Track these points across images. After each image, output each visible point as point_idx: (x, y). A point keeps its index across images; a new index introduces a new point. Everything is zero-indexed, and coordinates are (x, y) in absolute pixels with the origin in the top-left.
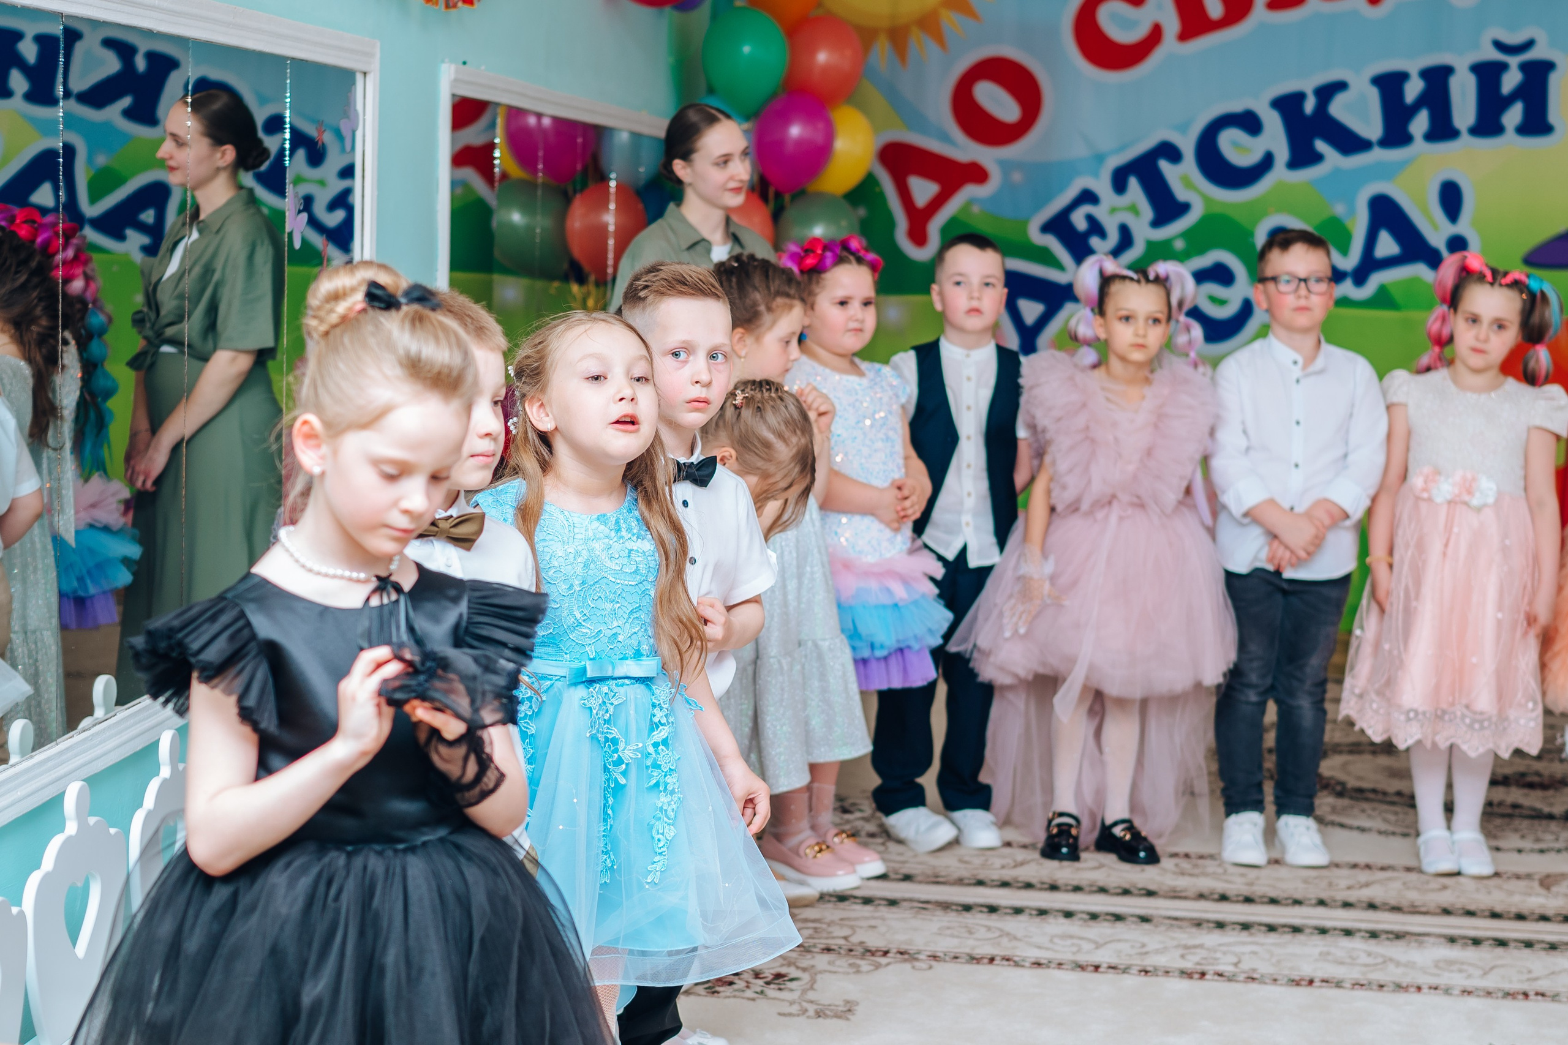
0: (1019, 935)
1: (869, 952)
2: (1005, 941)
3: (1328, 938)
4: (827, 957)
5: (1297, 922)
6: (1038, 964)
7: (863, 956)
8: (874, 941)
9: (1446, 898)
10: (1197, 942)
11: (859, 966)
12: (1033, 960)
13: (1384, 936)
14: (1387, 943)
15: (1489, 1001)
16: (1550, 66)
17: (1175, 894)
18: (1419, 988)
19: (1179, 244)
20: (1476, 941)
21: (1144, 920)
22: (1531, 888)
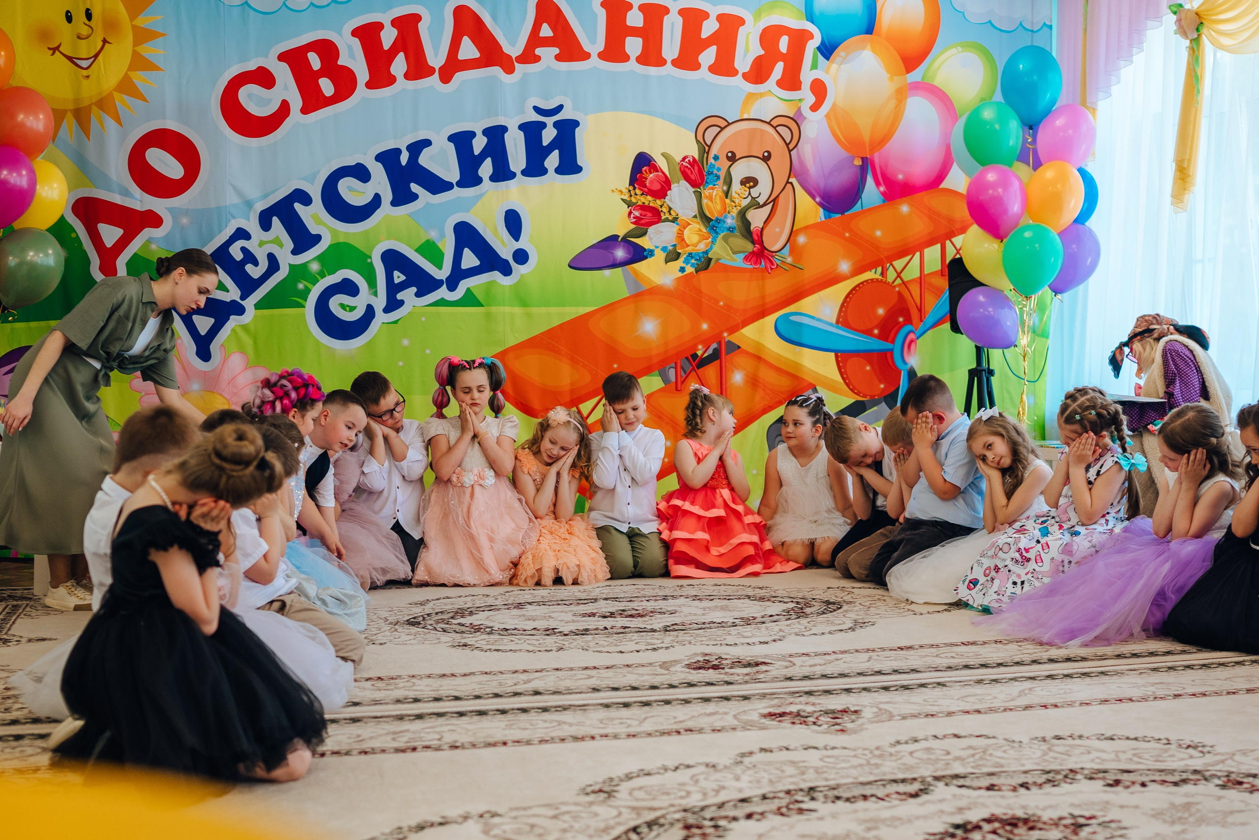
3: (509, 716)
5: (480, 708)
9: (593, 682)
15: (650, 739)
16: (576, 124)
17: (376, 702)
18: (593, 738)
19: (315, 267)
20: (626, 705)
21: (355, 720)
22: (655, 670)
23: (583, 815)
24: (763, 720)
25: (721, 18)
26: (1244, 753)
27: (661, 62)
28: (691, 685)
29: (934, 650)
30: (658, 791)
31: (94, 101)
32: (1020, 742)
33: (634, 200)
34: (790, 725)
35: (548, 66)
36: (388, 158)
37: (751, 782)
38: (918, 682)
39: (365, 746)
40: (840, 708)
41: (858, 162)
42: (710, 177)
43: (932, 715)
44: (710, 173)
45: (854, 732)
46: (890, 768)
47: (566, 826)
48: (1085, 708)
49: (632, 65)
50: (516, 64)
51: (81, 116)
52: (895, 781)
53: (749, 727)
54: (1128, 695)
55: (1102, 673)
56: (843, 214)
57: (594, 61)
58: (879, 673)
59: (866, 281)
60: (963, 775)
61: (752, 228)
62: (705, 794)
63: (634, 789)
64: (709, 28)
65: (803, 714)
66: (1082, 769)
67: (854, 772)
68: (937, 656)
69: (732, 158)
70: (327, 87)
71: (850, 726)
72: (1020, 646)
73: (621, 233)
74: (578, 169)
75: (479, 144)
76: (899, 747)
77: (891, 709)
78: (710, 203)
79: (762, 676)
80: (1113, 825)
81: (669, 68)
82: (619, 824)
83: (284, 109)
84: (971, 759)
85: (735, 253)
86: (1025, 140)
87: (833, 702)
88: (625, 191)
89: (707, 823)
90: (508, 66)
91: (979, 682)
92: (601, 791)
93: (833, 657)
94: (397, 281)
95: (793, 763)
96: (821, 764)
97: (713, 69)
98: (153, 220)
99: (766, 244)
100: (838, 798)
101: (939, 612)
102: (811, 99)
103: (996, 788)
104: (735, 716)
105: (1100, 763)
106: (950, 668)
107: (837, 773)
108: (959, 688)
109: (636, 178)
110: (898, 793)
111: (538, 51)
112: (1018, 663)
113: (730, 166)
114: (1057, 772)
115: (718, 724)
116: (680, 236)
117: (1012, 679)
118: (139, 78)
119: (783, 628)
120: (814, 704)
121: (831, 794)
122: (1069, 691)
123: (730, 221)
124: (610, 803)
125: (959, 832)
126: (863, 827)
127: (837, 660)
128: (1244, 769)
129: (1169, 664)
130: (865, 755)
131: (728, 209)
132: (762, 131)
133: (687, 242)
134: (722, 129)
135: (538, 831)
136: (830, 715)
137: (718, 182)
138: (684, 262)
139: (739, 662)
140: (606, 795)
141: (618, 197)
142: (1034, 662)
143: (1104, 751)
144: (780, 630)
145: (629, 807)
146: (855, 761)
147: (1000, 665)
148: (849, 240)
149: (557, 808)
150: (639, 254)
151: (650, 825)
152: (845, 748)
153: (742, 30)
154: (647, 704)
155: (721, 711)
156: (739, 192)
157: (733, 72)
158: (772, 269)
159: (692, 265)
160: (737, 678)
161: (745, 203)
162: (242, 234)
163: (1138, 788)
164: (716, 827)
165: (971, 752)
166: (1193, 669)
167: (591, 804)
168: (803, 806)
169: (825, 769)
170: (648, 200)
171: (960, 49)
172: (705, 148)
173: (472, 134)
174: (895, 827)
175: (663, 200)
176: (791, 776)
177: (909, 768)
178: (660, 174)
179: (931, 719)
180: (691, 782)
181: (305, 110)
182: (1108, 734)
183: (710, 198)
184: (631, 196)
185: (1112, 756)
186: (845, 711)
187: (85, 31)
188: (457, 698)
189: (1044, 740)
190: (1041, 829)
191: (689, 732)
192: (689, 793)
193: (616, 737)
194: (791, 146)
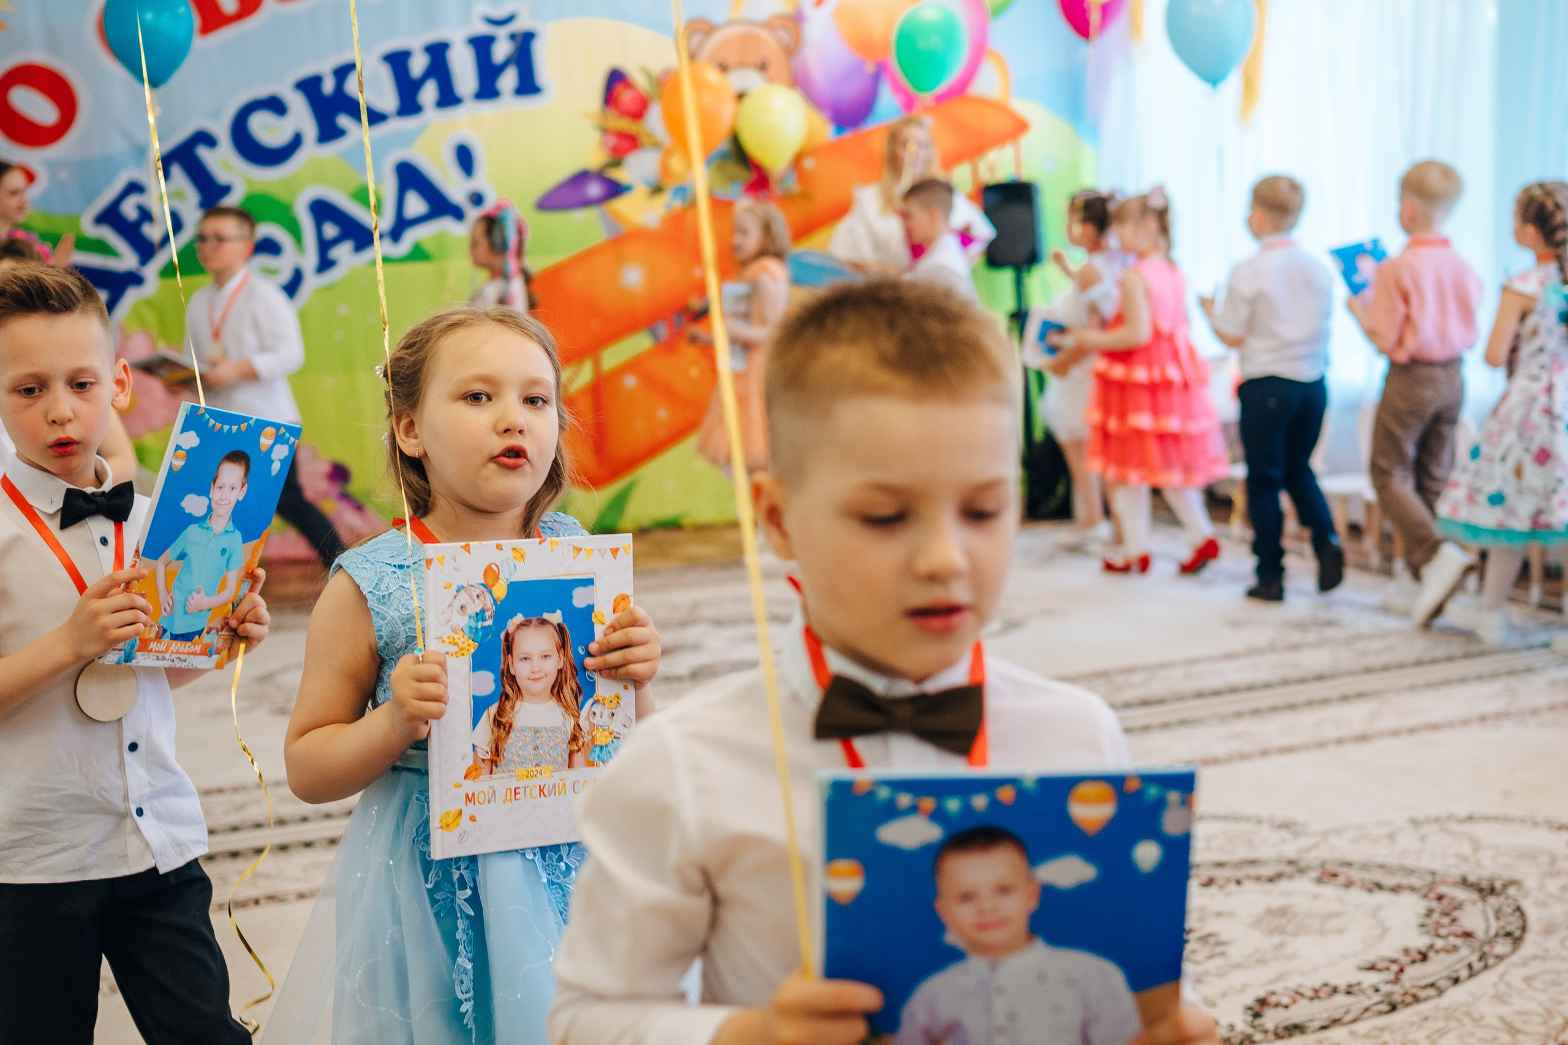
26: (1338, 832)
33: (608, 125)
36: (309, 86)
41: (870, 68)
56: (854, 129)
69: (722, 69)
70: (228, 1)
73: (594, 166)
74: (537, 89)
75: (418, 65)
88: (598, 114)
94: (328, 235)
109: (610, 97)
116: (665, 167)
128: (1339, 855)
132: (756, 35)
133: (672, 172)
134: (708, 34)
138: (670, 197)
141: (589, 122)
150: (615, 190)
159: (680, 200)
162: (134, 188)
163: (1232, 887)
170: (625, 124)
173: (409, 54)
175: (640, 123)
178: (636, 92)
181: (205, 29)
184: (605, 120)
194: (791, 51)
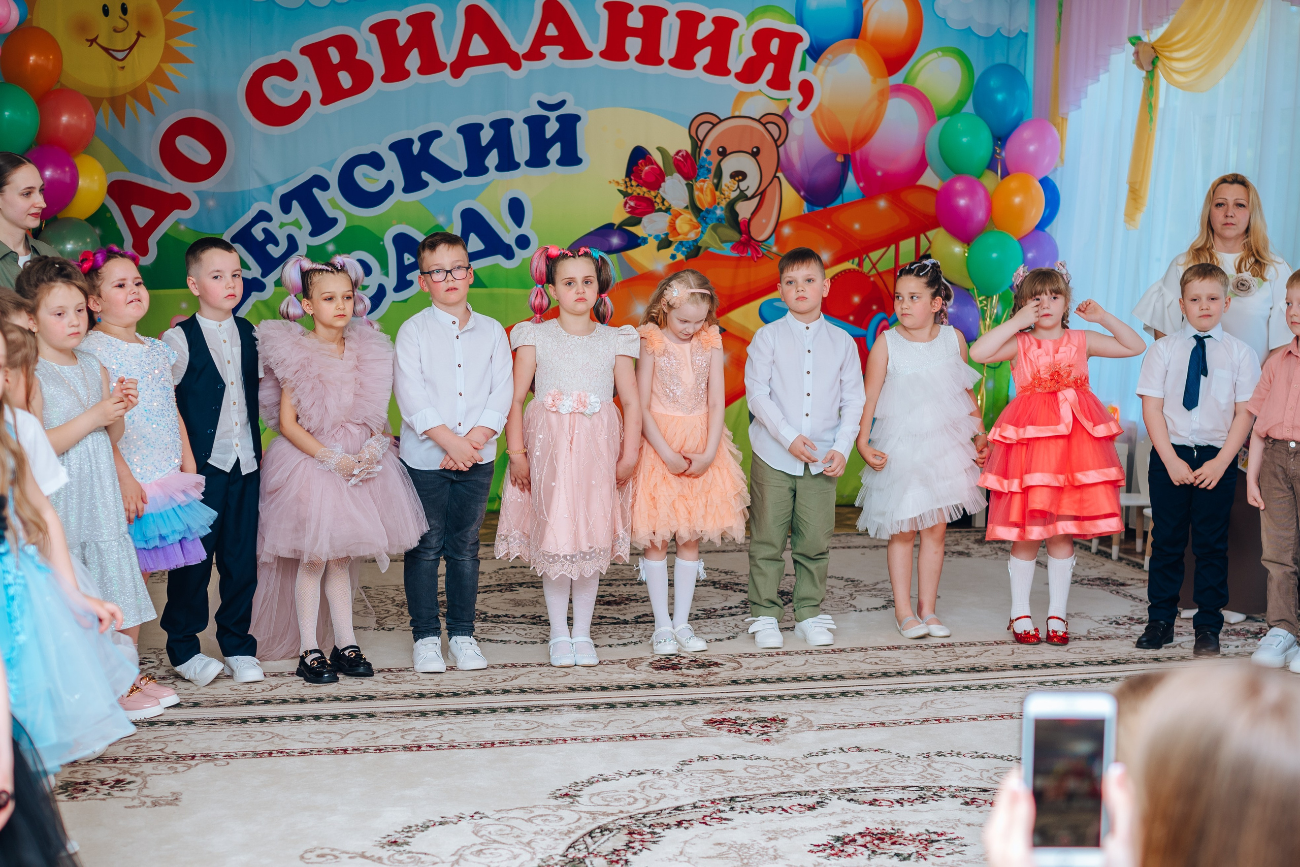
0: (286, 736)
1: (181, 758)
2: (276, 740)
3: (498, 715)
4: (150, 765)
5: (474, 706)
6: (303, 753)
7: (177, 761)
8: (183, 750)
9: (570, 681)
10: (410, 726)
11: (176, 768)
12: (300, 750)
13: (535, 709)
14: (537, 713)
15: (611, 743)
16: (577, 118)
17: (388, 697)
18: (565, 741)
19: (331, 248)
20: (595, 707)
21: (371, 715)
22: (623, 669)
23: (550, 818)
24: (705, 728)
25: (717, 20)
27: (659, 62)
28: (651, 686)
29: (862, 654)
30: (612, 797)
31: (128, 90)
32: (909, 757)
33: (629, 191)
34: (726, 733)
35: (553, 64)
36: (401, 148)
37: (686, 790)
38: (841, 690)
39: (380, 743)
40: (770, 716)
41: (840, 159)
42: (702, 170)
43: (844, 727)
44: (702, 167)
45: (777, 742)
46: (799, 781)
47: (538, 829)
48: (973, 723)
49: (631, 63)
50: (523, 62)
51: (117, 104)
52: (799, 793)
53: (692, 734)
54: (1010, 711)
55: (997, 686)
56: (825, 206)
57: (596, 59)
58: (811, 679)
59: (845, 271)
60: (854, 789)
61: (740, 219)
62: (648, 801)
63: (593, 795)
64: (705, 29)
65: (738, 721)
66: (950, 786)
67: (768, 783)
68: (862, 662)
69: (723, 153)
70: (345, 79)
71: (775, 735)
72: (936, 653)
73: (617, 221)
74: (578, 161)
75: (486, 135)
76: (811, 759)
77: (811, 718)
78: (701, 195)
79: (712, 678)
80: (957, 842)
81: (666, 67)
82: (579, 828)
83: (305, 101)
84: (865, 774)
85: (723, 242)
86: (995, 151)
87: (766, 710)
88: (622, 182)
89: (647, 830)
90: (515, 62)
91: (892, 691)
92: (567, 795)
93: (776, 658)
94: (407, 262)
95: (722, 771)
96: (745, 774)
97: (708, 69)
98: (182, 202)
99: (753, 234)
100: (751, 808)
101: (877, 609)
102: (799, 99)
103: (877, 803)
104: (683, 721)
105: (966, 782)
106: (871, 675)
107: (756, 784)
108: (873, 698)
109: (632, 170)
110: (799, 805)
111: (544, 49)
112: (930, 671)
113: (721, 161)
114: (929, 789)
115: (668, 730)
116: (673, 227)
117: (919, 690)
118: (170, 69)
119: (738, 623)
120: (750, 711)
121: (746, 805)
122: (962, 705)
123: (719, 212)
124: (573, 808)
125: (838, 845)
126: (765, 837)
127: (778, 662)
129: (1055, 678)
130: (781, 766)
131: (717, 201)
132: (752, 128)
133: (679, 230)
134: (714, 125)
135: (516, 832)
136: (761, 724)
137: (709, 176)
138: (675, 250)
139: (695, 661)
140: (571, 800)
141: (615, 187)
142: (944, 671)
143: (972, 770)
144: (736, 626)
145: (588, 813)
146: (772, 772)
147: (914, 673)
148: (830, 232)
149: (532, 812)
150: (633, 242)
151: (603, 829)
152: (767, 759)
153: (736, 33)
154: (612, 706)
155: (673, 715)
156: (729, 185)
157: (726, 72)
158: (758, 258)
159: (683, 253)
160: (690, 679)
161: (734, 195)
162: (263, 216)
164: (653, 833)
165: (867, 766)
166: (1074, 683)
167: (559, 807)
168: (723, 815)
169: (747, 780)
170: (642, 191)
171: (940, 53)
172: (697, 143)
173: (480, 127)
174: (790, 838)
175: (657, 191)
176: (719, 786)
177: (813, 780)
178: (655, 166)
179: (842, 731)
180: (639, 789)
181: (325, 101)
182: (981, 752)
183: (701, 190)
184: (627, 187)
185: (978, 775)
186: (773, 720)
187: (121, 24)
188: (456, 694)
189: (928, 756)
190: (900, 844)
191: (644, 738)
192: (636, 800)
193: (583, 740)
194: (779, 143)
